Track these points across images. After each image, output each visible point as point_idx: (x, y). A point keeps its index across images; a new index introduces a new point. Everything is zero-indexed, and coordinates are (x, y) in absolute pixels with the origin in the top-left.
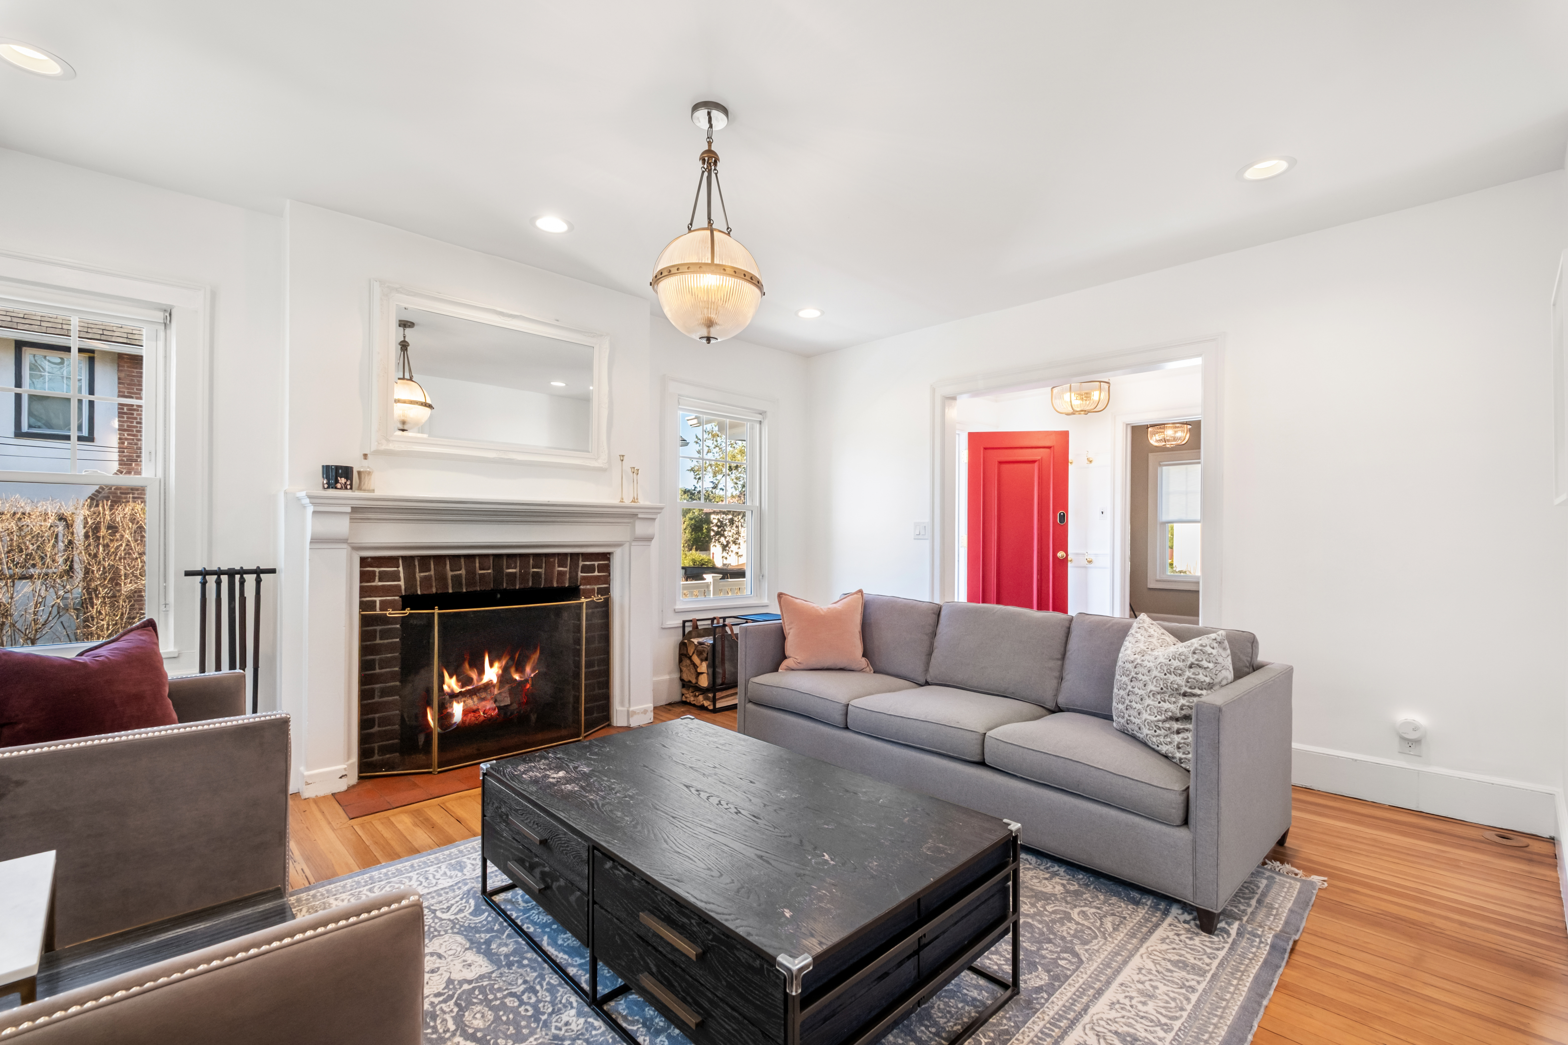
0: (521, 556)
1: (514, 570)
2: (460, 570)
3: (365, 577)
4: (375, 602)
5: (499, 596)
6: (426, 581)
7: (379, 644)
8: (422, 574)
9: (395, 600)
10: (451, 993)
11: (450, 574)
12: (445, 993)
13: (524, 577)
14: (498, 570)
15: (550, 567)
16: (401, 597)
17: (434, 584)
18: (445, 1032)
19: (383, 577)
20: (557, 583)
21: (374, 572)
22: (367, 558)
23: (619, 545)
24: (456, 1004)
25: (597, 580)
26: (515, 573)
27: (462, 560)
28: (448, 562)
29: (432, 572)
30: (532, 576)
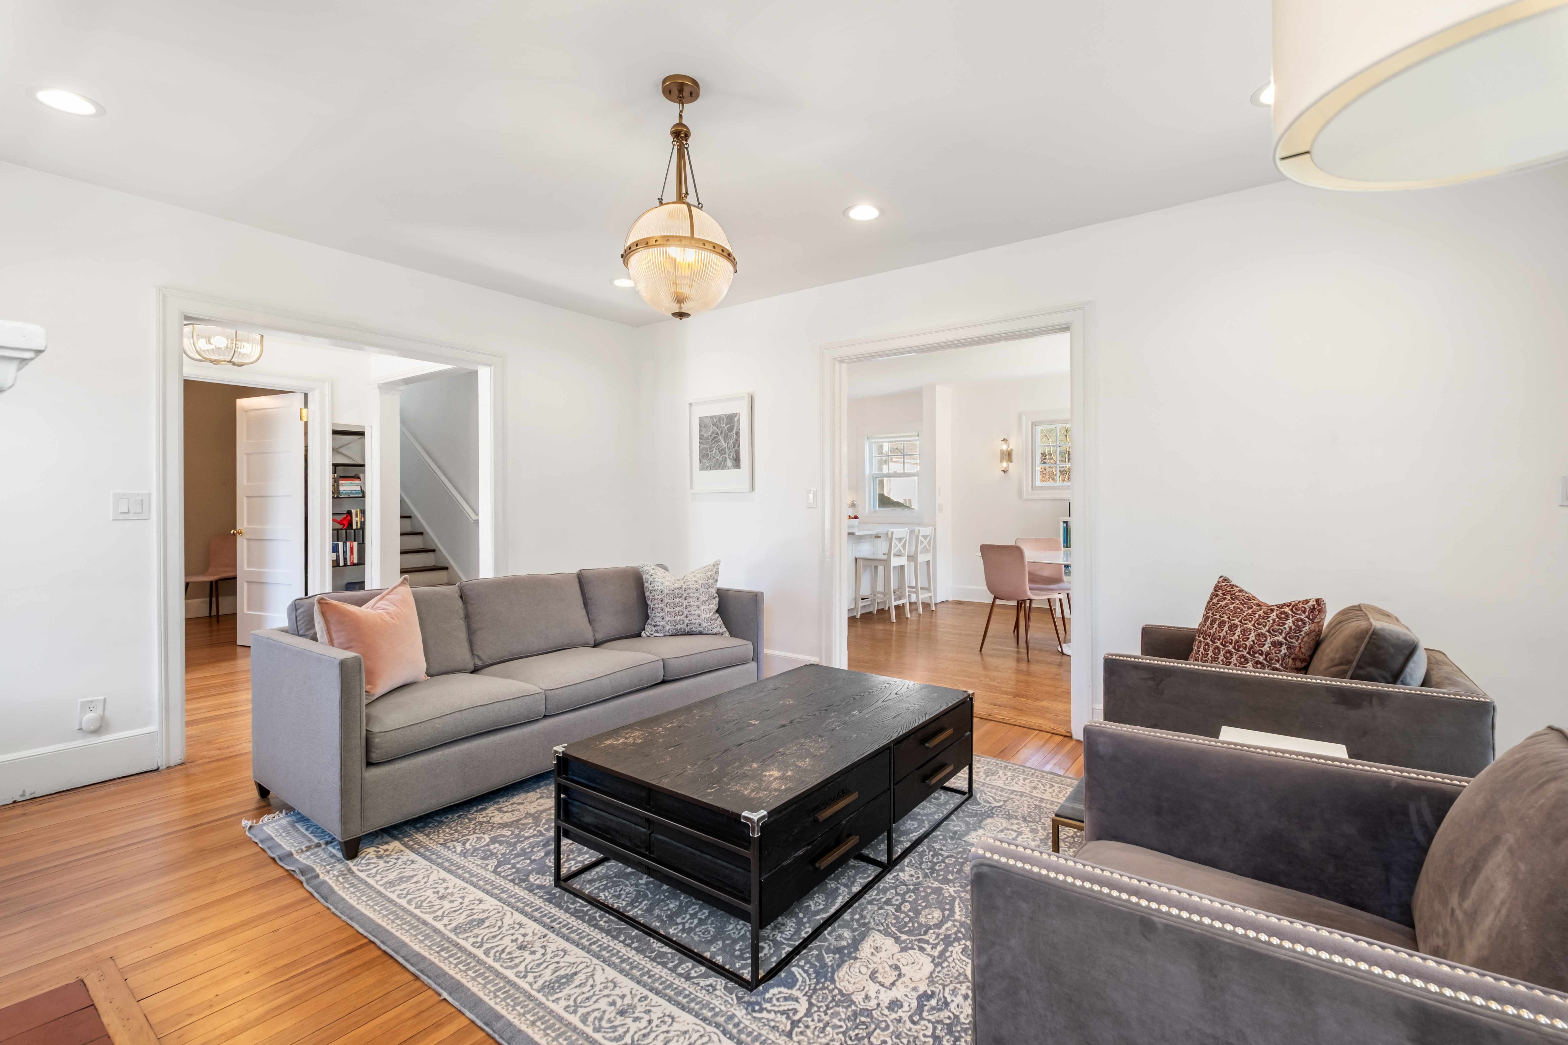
10: (916, 943)
12: (918, 946)
18: (955, 926)
24: (926, 933)
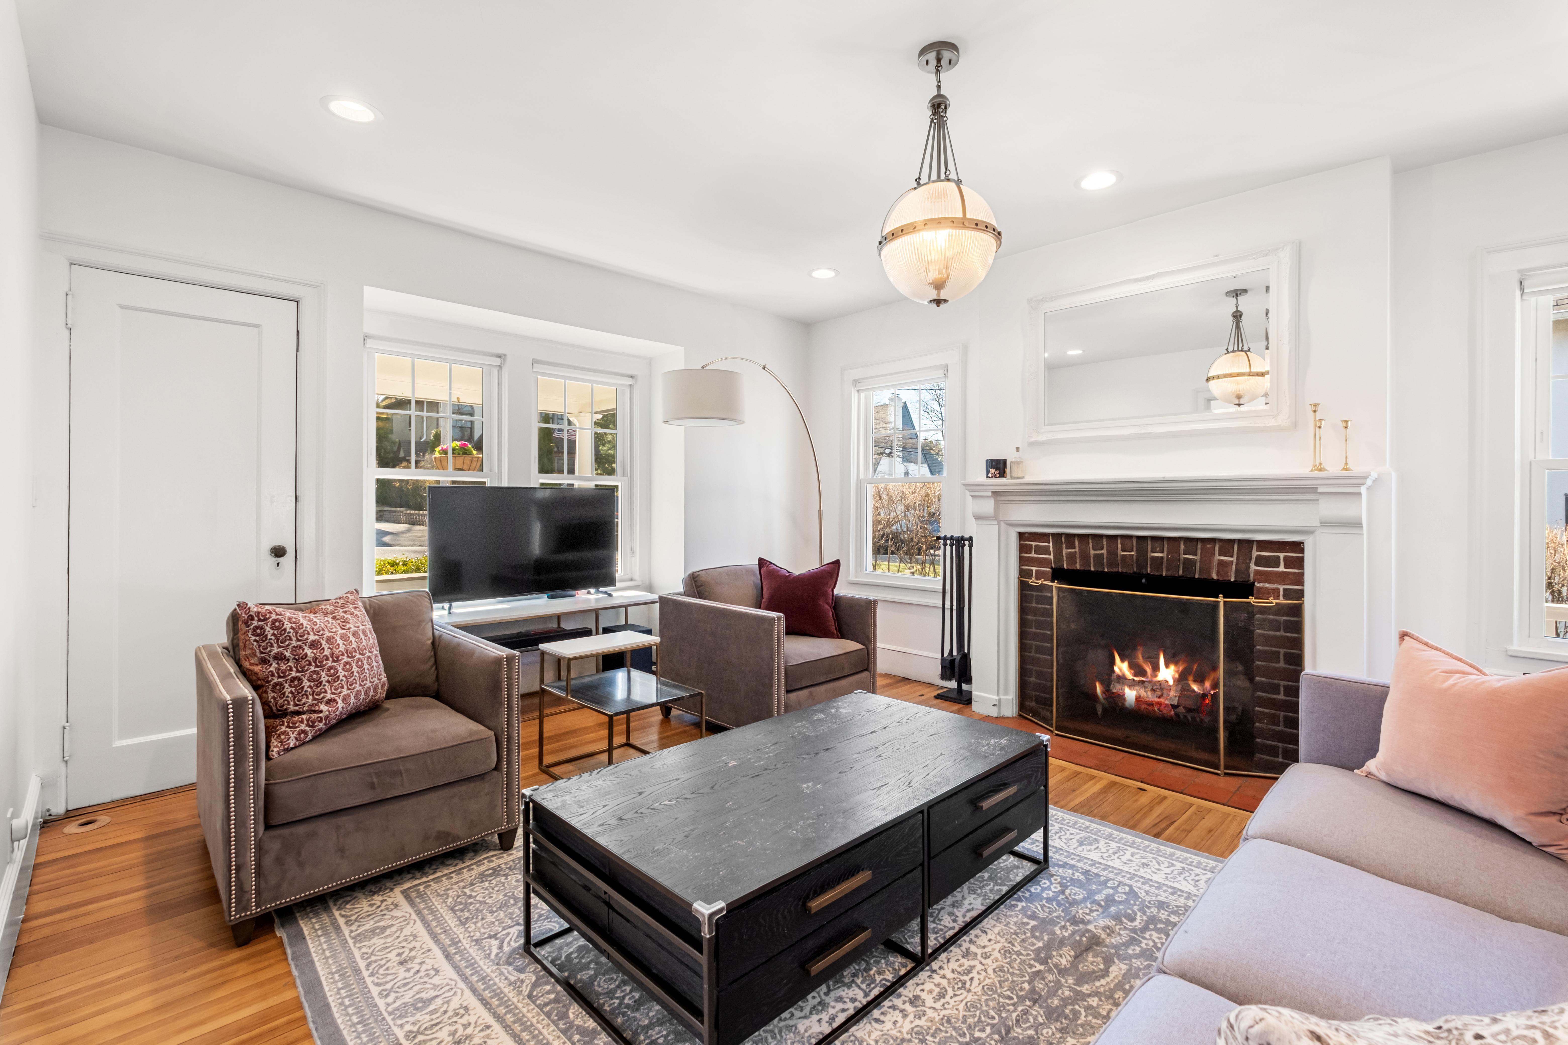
0: (1170, 539)
1: (1161, 555)
2: (1102, 549)
3: (1023, 549)
4: (1032, 570)
5: (1144, 581)
6: (1071, 556)
7: (1033, 607)
8: (1069, 551)
9: (1046, 571)
11: (1092, 552)
13: (1173, 562)
14: (1142, 553)
15: (1208, 555)
16: (1052, 568)
17: (1078, 561)
19: (1038, 550)
20: (1217, 575)
21: (1031, 545)
22: (1026, 533)
23: (1309, 532)
25: (1282, 578)
26: (1162, 558)
27: (1104, 540)
28: (1090, 541)
29: (1077, 550)
30: (1184, 564)
